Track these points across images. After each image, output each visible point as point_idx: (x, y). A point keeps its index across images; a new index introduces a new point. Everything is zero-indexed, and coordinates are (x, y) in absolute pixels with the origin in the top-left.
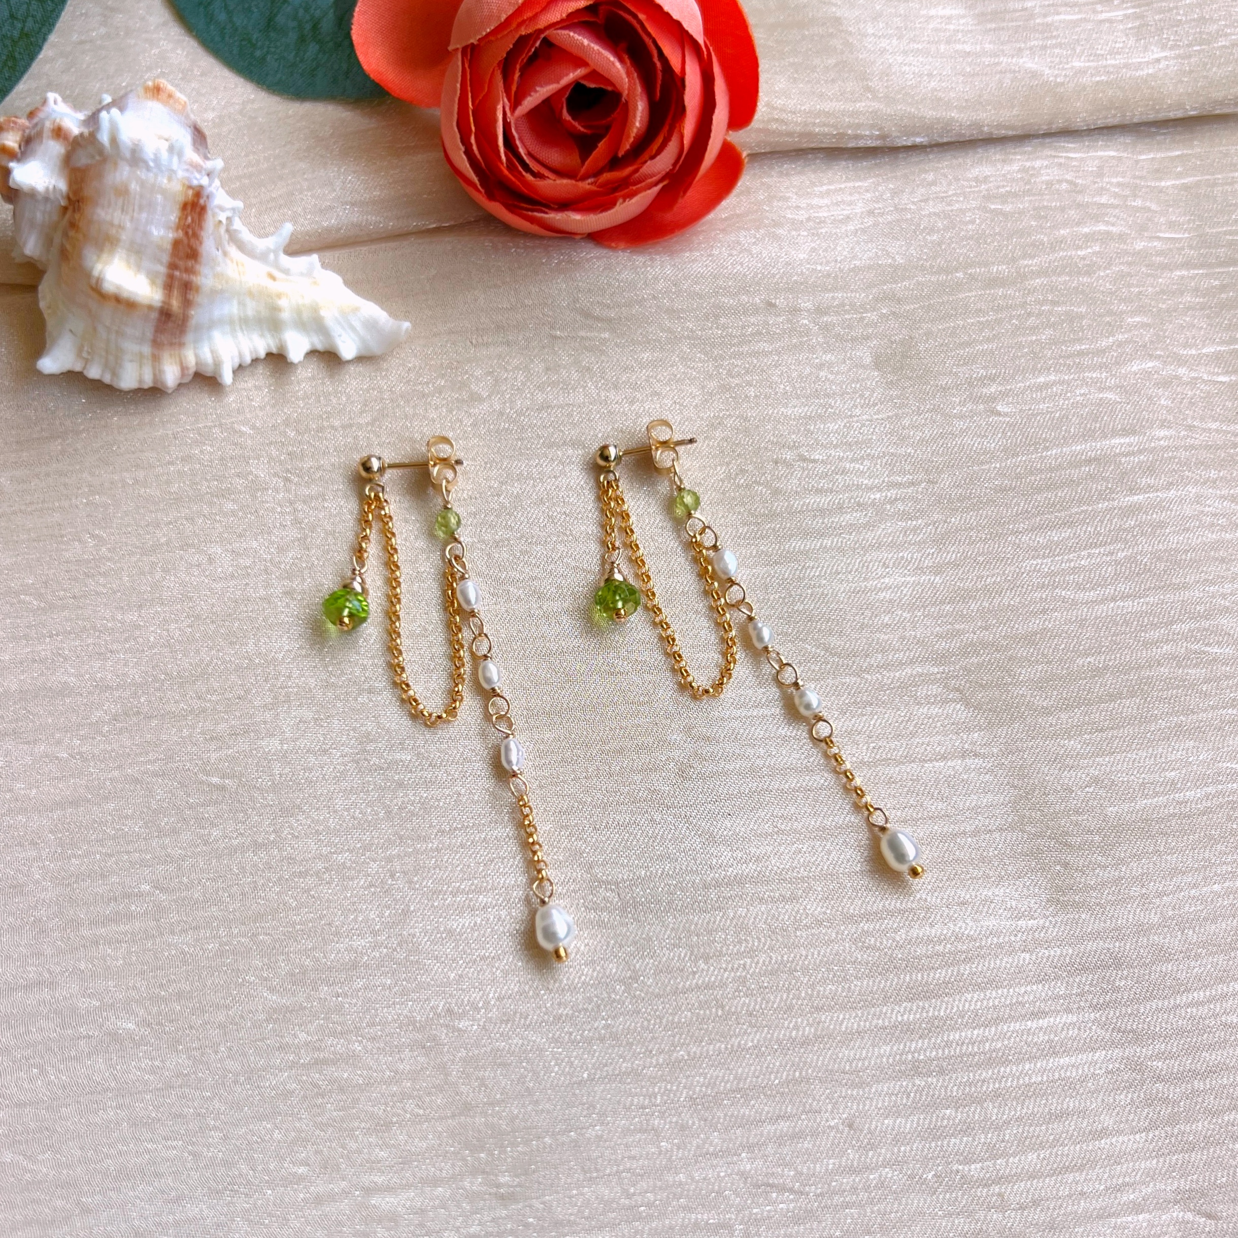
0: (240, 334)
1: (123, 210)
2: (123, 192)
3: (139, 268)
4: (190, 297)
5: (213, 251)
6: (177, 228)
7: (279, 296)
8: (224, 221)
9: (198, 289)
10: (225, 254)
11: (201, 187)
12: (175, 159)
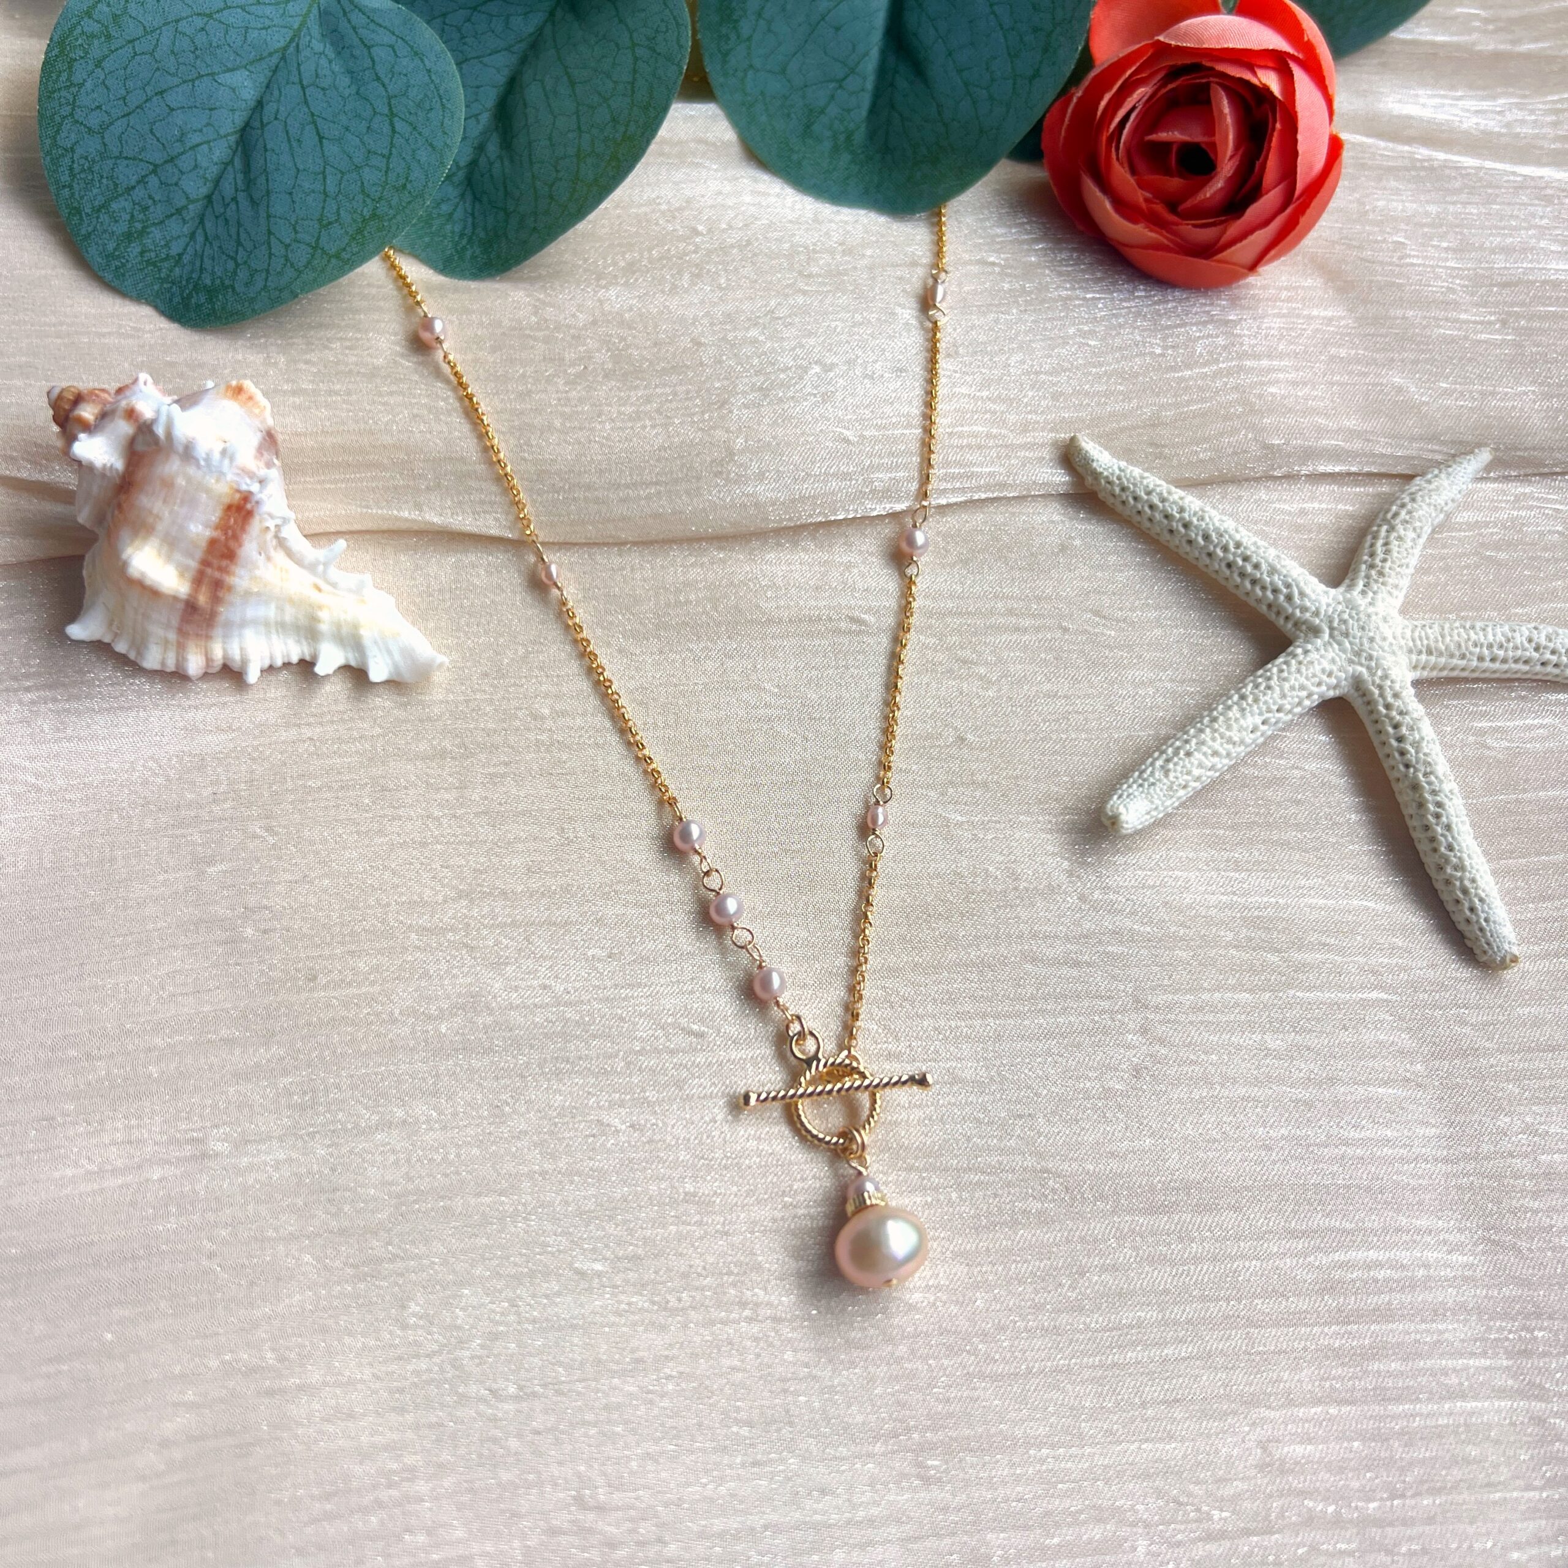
0: (274, 637)
1: (165, 501)
2: (168, 484)
3: (169, 558)
4: (220, 594)
5: (254, 554)
6: (216, 528)
7: (320, 608)
8: (273, 529)
9: (230, 589)
10: (269, 558)
11: (250, 493)
12: (226, 462)
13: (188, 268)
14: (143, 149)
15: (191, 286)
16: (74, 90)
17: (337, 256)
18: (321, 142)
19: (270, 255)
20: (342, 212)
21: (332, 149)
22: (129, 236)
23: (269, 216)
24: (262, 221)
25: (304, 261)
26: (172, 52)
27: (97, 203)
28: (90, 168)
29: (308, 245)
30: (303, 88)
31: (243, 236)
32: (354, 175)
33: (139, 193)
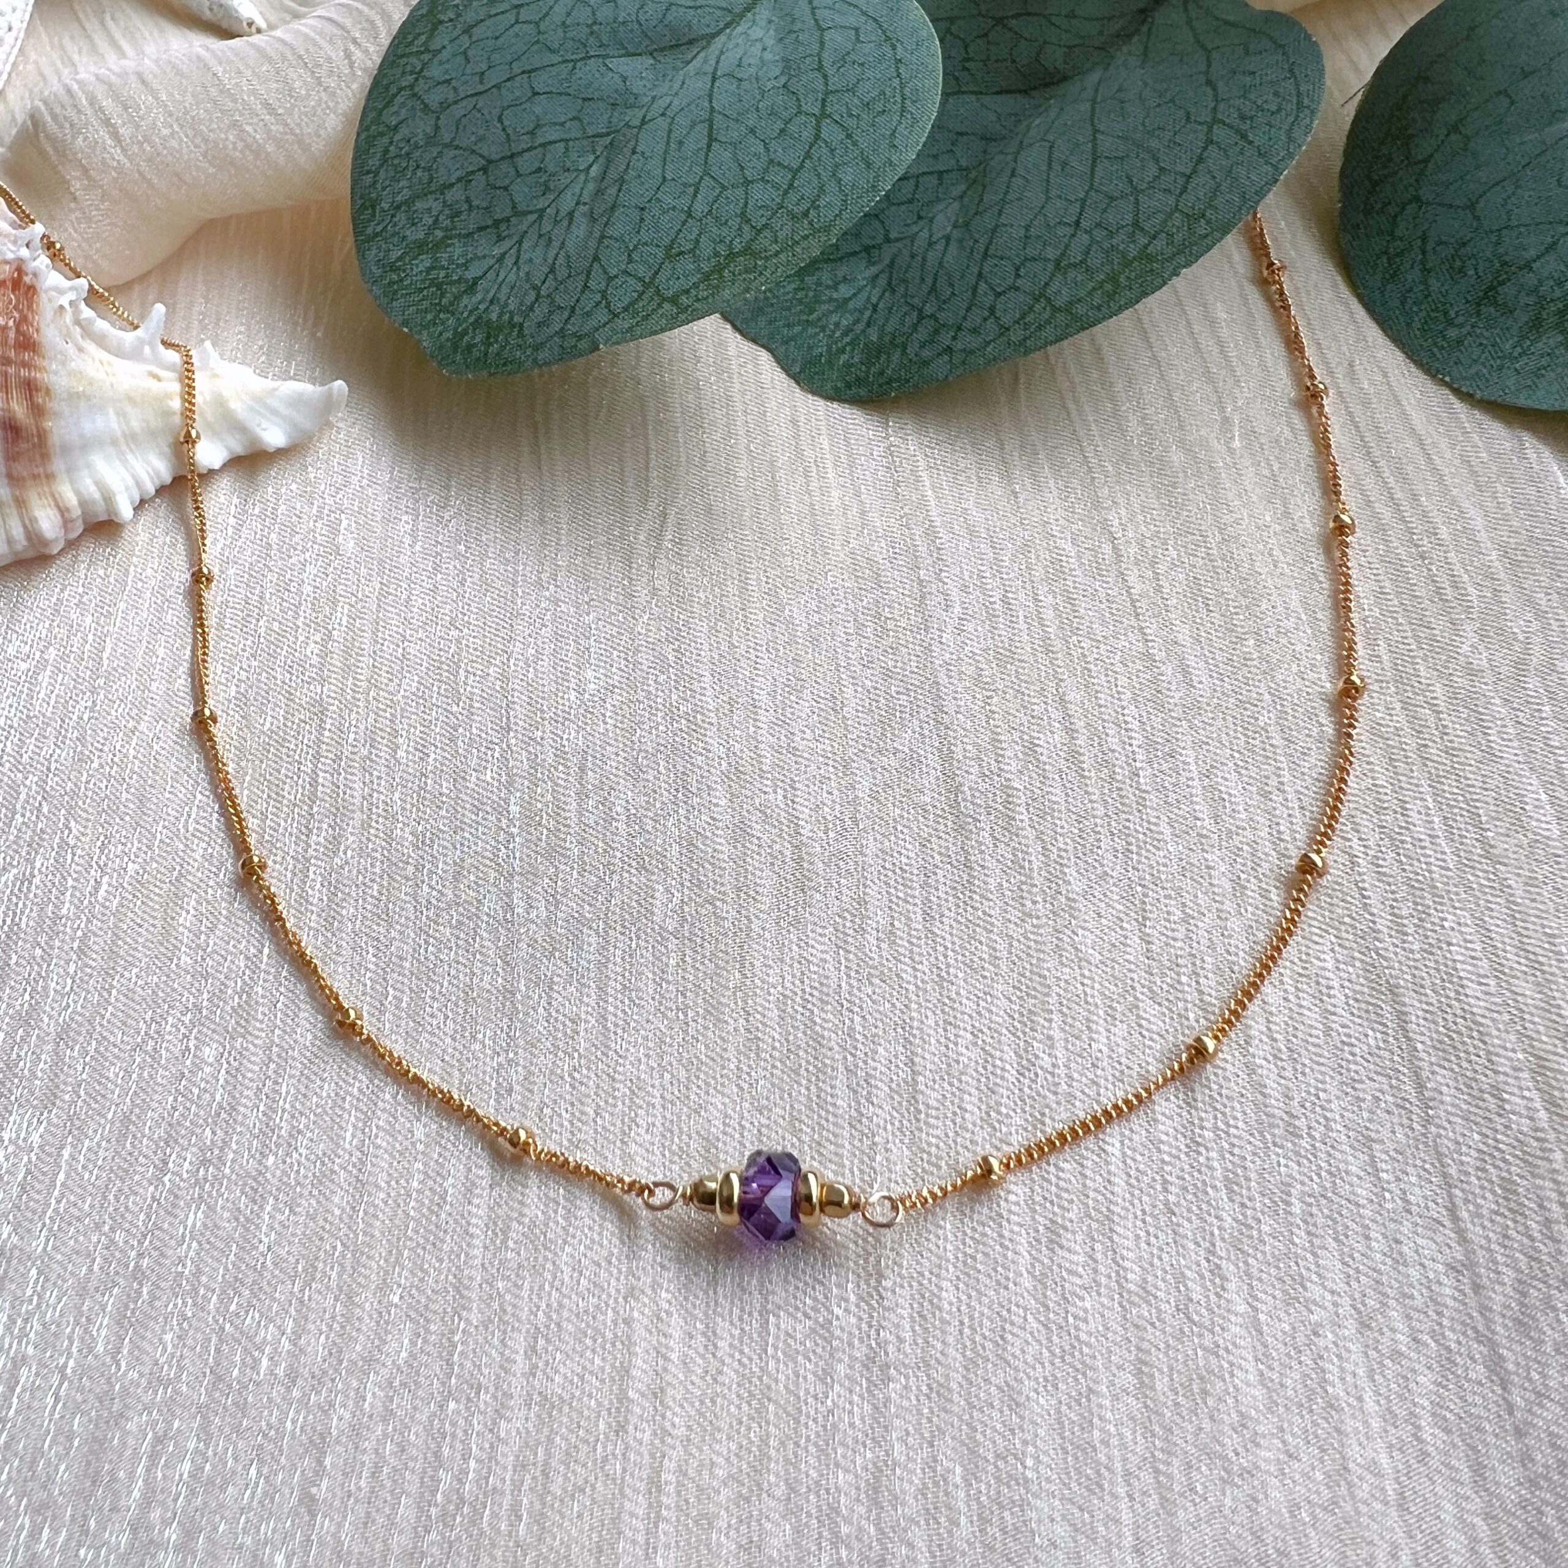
13: (479, 296)
14: (482, 139)
15: (472, 319)
16: (426, 57)
17: (674, 300)
18: (709, 146)
19: (586, 286)
20: (703, 238)
21: (722, 155)
22: (421, 247)
23: (603, 237)
24: (593, 243)
25: (627, 301)
26: (564, 23)
27: (399, 198)
28: (408, 154)
29: (640, 279)
30: (714, 79)
31: (561, 260)
32: (740, 192)
33: (455, 195)
